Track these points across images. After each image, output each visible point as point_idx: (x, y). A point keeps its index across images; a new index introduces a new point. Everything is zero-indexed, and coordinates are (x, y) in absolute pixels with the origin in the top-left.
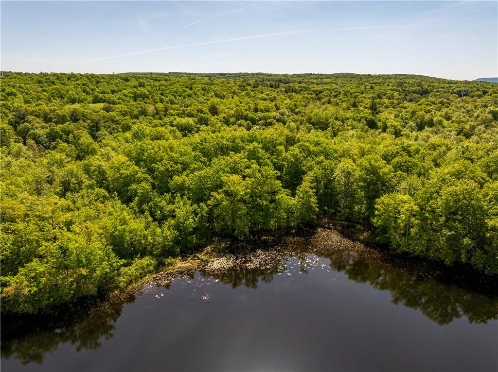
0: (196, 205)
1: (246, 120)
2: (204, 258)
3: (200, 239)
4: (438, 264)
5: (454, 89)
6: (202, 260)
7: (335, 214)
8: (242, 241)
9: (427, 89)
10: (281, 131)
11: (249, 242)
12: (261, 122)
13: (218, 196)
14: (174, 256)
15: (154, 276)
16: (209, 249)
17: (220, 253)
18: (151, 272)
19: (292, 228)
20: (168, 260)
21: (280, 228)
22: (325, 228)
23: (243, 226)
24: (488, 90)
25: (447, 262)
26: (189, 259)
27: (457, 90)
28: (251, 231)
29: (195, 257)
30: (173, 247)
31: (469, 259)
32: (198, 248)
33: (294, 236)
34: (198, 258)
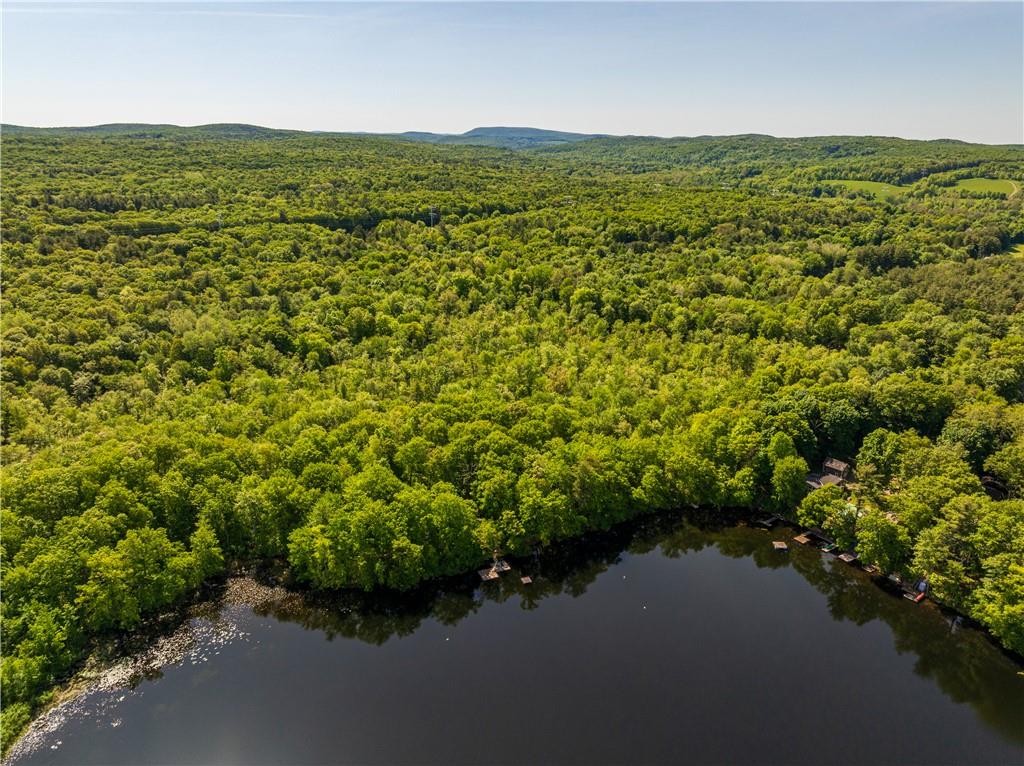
0: (57, 609)
1: (59, 364)
2: (93, 674)
3: (77, 652)
4: (358, 591)
5: (419, 206)
6: (90, 679)
7: (246, 553)
8: (135, 633)
9: (377, 211)
10: (146, 439)
11: (143, 630)
12: (88, 365)
13: (89, 588)
14: (49, 688)
15: (34, 724)
16: (92, 660)
17: (109, 661)
18: (27, 722)
19: (194, 591)
20: (44, 697)
21: (178, 597)
22: (237, 576)
23: (129, 612)
24: (467, 205)
25: (367, 588)
26: (71, 683)
27: (424, 210)
28: (144, 614)
29: (77, 678)
30: (43, 678)
31: (386, 580)
32: (78, 665)
33: (200, 601)
34: (84, 679)
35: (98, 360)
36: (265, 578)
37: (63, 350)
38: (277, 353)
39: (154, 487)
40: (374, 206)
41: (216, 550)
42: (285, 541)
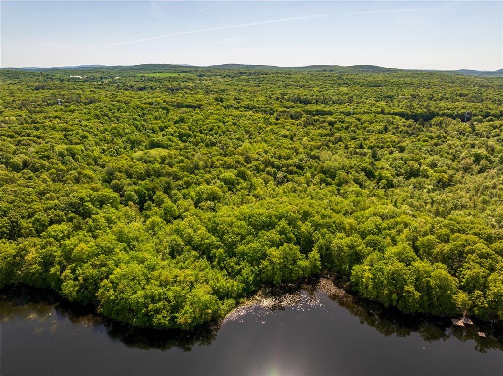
0: (252, 267)
1: (273, 167)
2: (259, 299)
3: (255, 287)
4: (381, 305)
5: (459, 111)
6: (258, 300)
7: (331, 268)
8: (278, 287)
10: (300, 206)
11: (281, 287)
12: (284, 169)
13: (265, 263)
14: (243, 298)
15: (236, 309)
16: (260, 293)
17: (266, 295)
18: (233, 308)
19: (305, 278)
20: (241, 300)
21: (298, 278)
22: (325, 278)
23: (278, 278)
24: (490, 111)
25: (386, 305)
26: (251, 299)
27: (462, 113)
28: (283, 281)
29: (253, 298)
30: (242, 293)
31: (397, 304)
32: (254, 293)
33: (307, 283)
34: (256, 299)
35: (288, 168)
36: (337, 282)
37: (276, 161)
38: (366, 177)
39: (299, 228)
40: (432, 109)
41: (318, 263)
42: (350, 269)
